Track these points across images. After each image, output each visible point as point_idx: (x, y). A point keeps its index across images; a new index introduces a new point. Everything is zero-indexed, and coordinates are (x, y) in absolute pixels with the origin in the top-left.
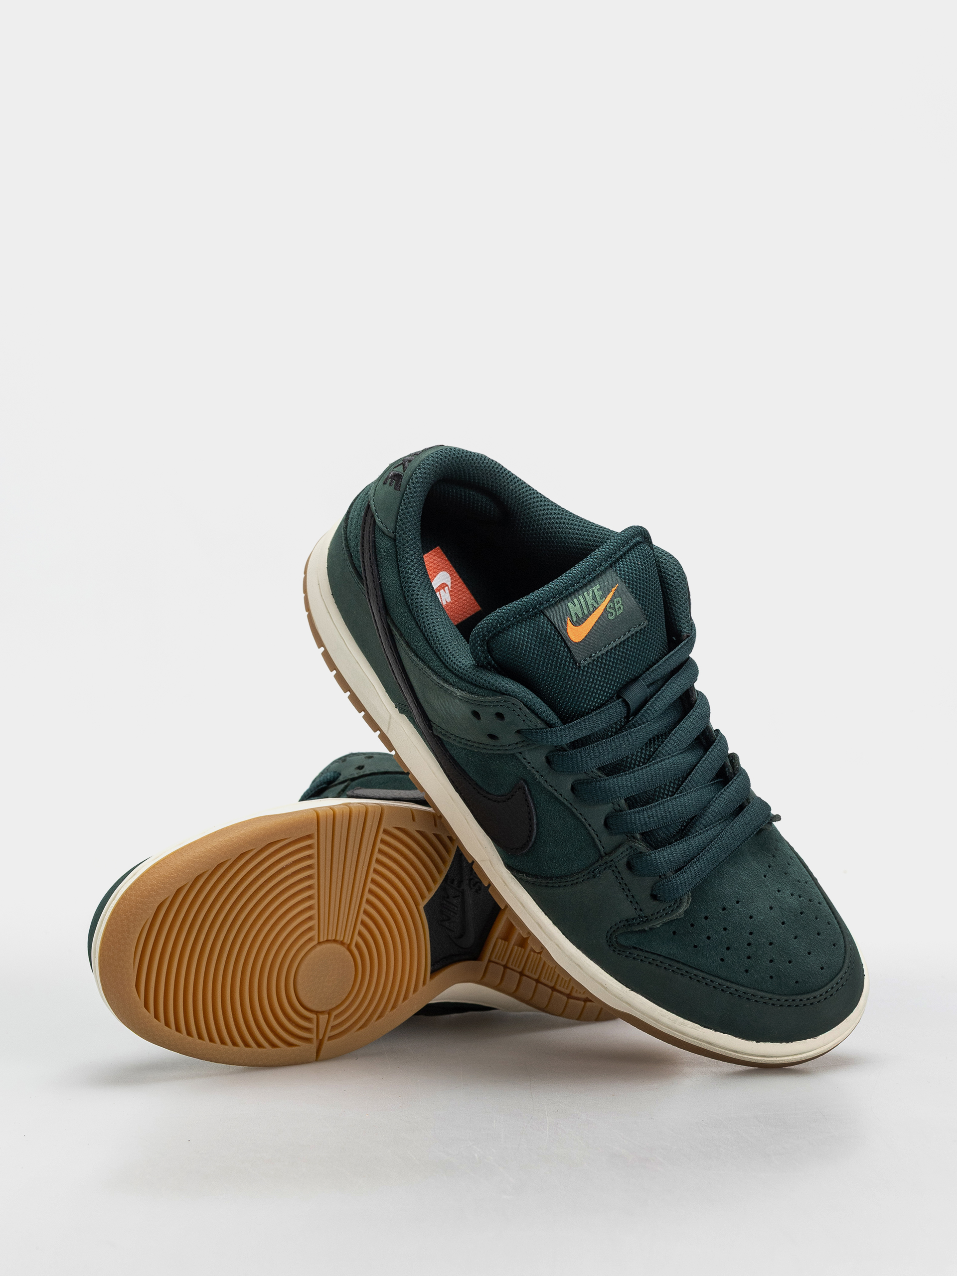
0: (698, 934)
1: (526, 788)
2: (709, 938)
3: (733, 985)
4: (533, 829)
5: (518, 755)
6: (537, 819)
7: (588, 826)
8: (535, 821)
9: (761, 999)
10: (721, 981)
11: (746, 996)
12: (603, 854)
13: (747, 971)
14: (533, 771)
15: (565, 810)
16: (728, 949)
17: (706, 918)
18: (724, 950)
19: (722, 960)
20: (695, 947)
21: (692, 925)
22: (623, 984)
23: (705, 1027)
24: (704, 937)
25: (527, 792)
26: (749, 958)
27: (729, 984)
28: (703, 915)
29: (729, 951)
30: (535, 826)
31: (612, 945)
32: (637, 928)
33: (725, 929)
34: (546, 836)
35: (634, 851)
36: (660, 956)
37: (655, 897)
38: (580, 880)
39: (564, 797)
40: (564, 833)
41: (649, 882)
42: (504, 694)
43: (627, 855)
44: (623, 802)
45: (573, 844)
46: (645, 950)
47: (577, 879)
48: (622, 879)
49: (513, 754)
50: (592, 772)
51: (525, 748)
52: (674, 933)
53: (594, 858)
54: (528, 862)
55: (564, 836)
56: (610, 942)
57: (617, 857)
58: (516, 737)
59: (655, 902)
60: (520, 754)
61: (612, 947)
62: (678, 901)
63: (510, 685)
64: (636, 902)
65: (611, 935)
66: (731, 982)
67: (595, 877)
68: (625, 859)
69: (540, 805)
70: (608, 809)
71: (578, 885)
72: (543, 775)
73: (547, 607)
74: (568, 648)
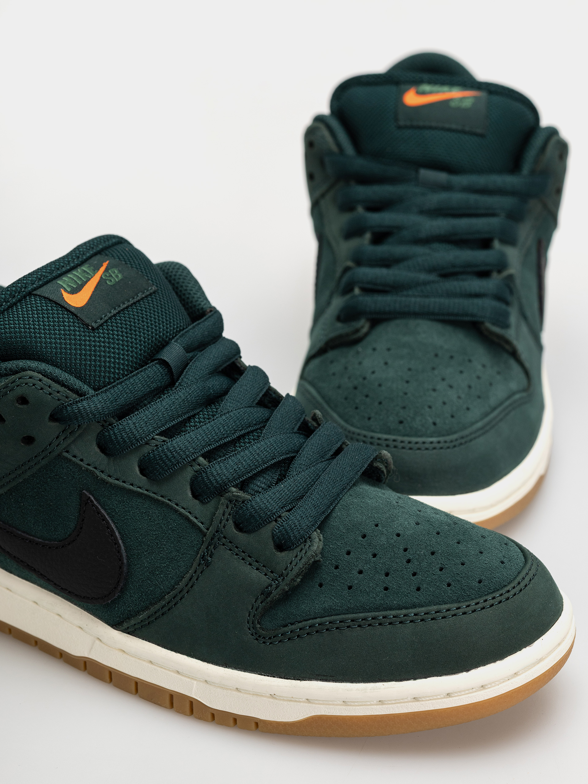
0: (347, 572)
1: (93, 499)
2: (360, 572)
3: (410, 610)
4: (119, 546)
5: (65, 454)
6: (119, 533)
7: (176, 506)
8: (117, 534)
9: (448, 612)
10: (394, 612)
11: (430, 616)
12: (206, 531)
13: (418, 589)
14: (90, 468)
15: (144, 501)
16: (387, 575)
17: (348, 553)
18: (383, 578)
19: (386, 589)
20: (350, 588)
21: (337, 567)
22: (290, 679)
23: (401, 681)
24: (355, 572)
25: (95, 503)
26: (414, 574)
27: (404, 611)
28: (344, 551)
29: (389, 576)
30: (120, 542)
31: (260, 636)
32: (275, 594)
33: (375, 556)
34: (137, 546)
35: (235, 505)
36: (316, 618)
37: (281, 547)
38: (195, 578)
39: (136, 485)
40: (154, 531)
41: (266, 532)
42: (16, 372)
43: (230, 515)
44: (201, 459)
45: (169, 539)
46: (298, 620)
47: (190, 580)
48: (237, 547)
49: (60, 455)
50: (153, 439)
51: (69, 441)
52: (321, 585)
53: (198, 541)
54: (132, 596)
55: (155, 534)
56: (256, 633)
57: (220, 523)
58: (54, 428)
59: (283, 554)
60: (67, 452)
61: (260, 639)
62: (308, 540)
63: (21, 363)
64: (264, 566)
65: (253, 624)
66: (406, 608)
67: (208, 565)
68: (231, 521)
69: (115, 511)
70: (189, 473)
71: (195, 587)
72: (104, 469)
73: (35, 289)
74: (72, 313)
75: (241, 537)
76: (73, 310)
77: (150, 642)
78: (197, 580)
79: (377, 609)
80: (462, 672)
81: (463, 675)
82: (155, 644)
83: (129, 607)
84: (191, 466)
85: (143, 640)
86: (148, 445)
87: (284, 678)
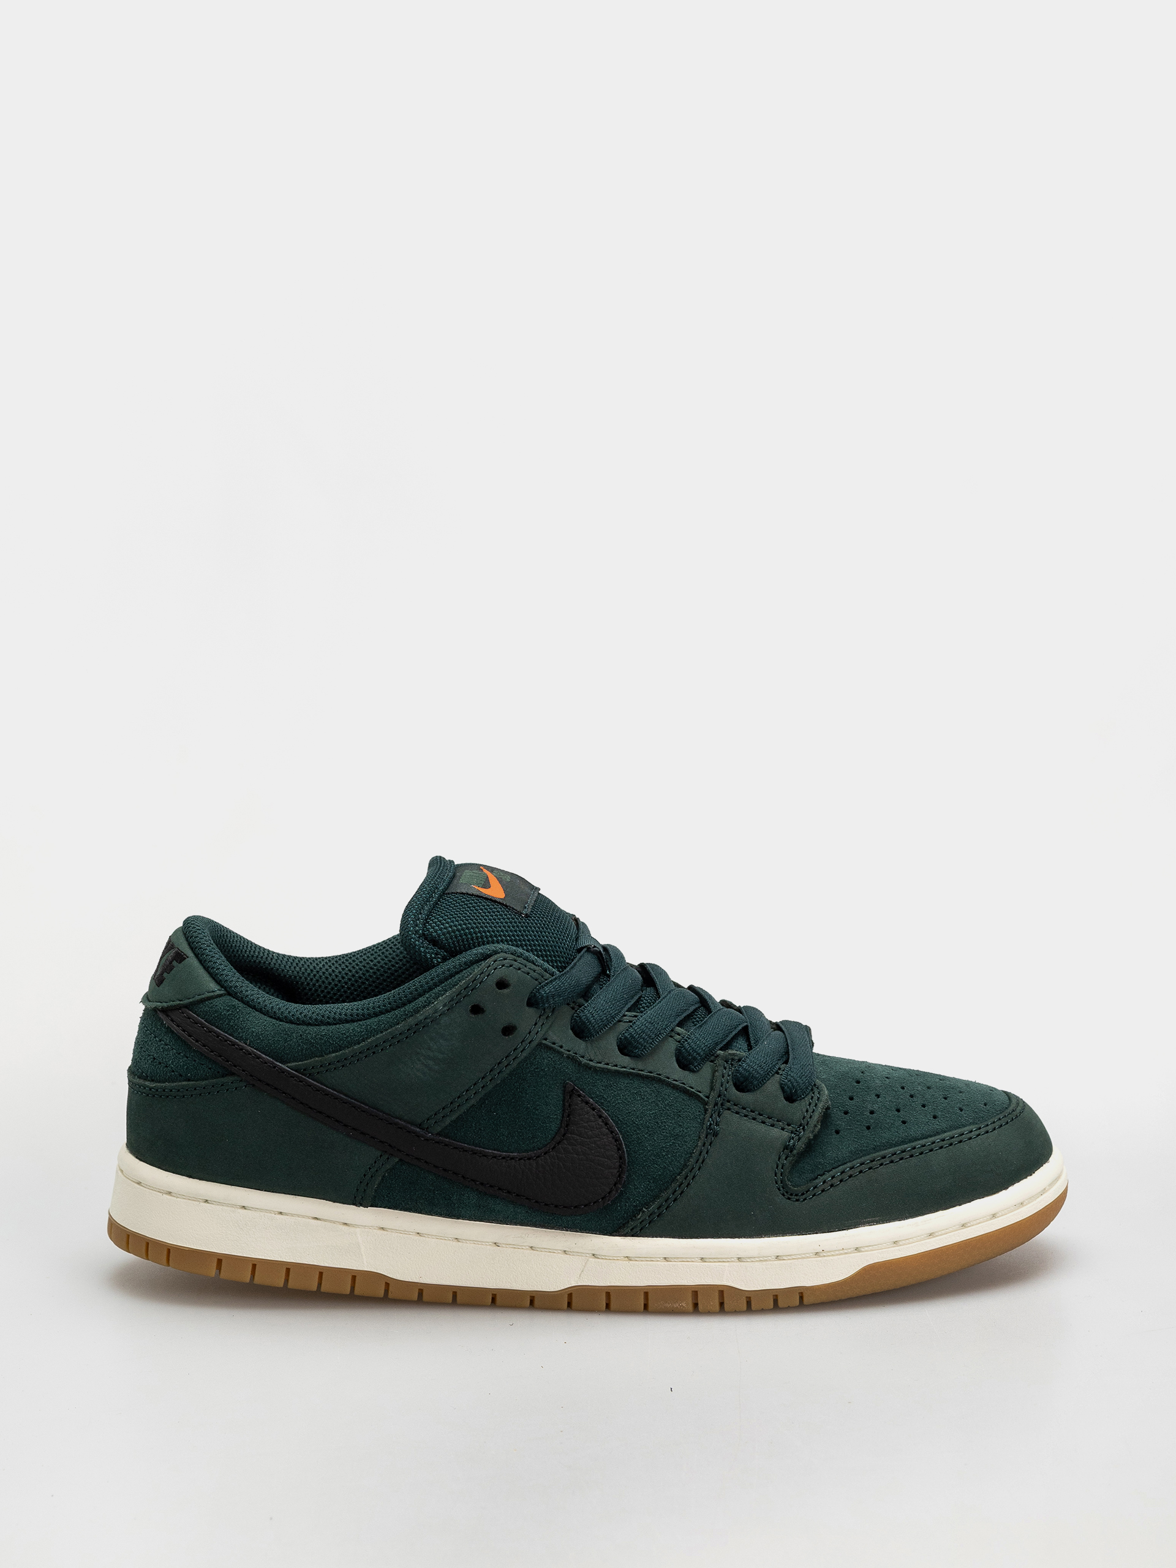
0: (859, 1115)
1: (578, 1089)
2: (872, 1113)
3: (935, 1138)
4: (616, 1134)
5: (544, 1042)
6: (614, 1120)
7: (666, 1079)
8: (611, 1122)
10: (920, 1143)
11: (956, 1140)
12: (706, 1098)
13: (934, 1118)
14: (571, 1054)
16: (898, 1110)
17: (852, 1098)
18: (896, 1114)
19: (904, 1123)
20: (868, 1128)
21: (846, 1113)
22: (834, 1232)
24: (867, 1114)
25: (581, 1092)
27: (930, 1140)
28: (846, 1098)
29: (901, 1111)
30: (616, 1130)
31: (791, 1195)
32: (800, 1145)
33: (878, 1096)
34: (635, 1131)
35: (732, 1065)
36: (845, 1163)
37: (791, 1098)
38: (704, 1152)
39: (620, 1065)
40: (651, 1110)
41: (772, 1086)
42: (489, 956)
43: (729, 1076)
44: (678, 1029)
45: (668, 1115)
46: (827, 1170)
47: (700, 1155)
48: (744, 1108)
49: (540, 1044)
50: (625, 1016)
51: (545, 1028)
52: (837, 1132)
53: (699, 1112)
54: (637, 1188)
55: (652, 1114)
56: (787, 1192)
57: (722, 1086)
58: (531, 1013)
59: (796, 1104)
60: (546, 1039)
61: (793, 1197)
62: (814, 1087)
63: (492, 947)
64: (778, 1121)
65: (781, 1183)
66: (931, 1136)
67: (716, 1134)
68: (731, 1083)
69: (604, 1097)
70: (671, 1046)
71: (707, 1161)
72: (583, 1054)
73: (446, 889)
74: (499, 903)
75: (746, 1098)
76: (498, 900)
77: (662, 1237)
78: (707, 1153)
79: (903, 1142)
80: (1002, 1191)
81: (1003, 1194)
82: (670, 1238)
83: (634, 1202)
84: (671, 1037)
85: (653, 1237)
86: (621, 1023)
87: (828, 1232)
